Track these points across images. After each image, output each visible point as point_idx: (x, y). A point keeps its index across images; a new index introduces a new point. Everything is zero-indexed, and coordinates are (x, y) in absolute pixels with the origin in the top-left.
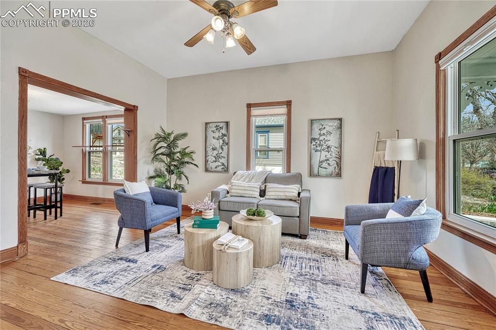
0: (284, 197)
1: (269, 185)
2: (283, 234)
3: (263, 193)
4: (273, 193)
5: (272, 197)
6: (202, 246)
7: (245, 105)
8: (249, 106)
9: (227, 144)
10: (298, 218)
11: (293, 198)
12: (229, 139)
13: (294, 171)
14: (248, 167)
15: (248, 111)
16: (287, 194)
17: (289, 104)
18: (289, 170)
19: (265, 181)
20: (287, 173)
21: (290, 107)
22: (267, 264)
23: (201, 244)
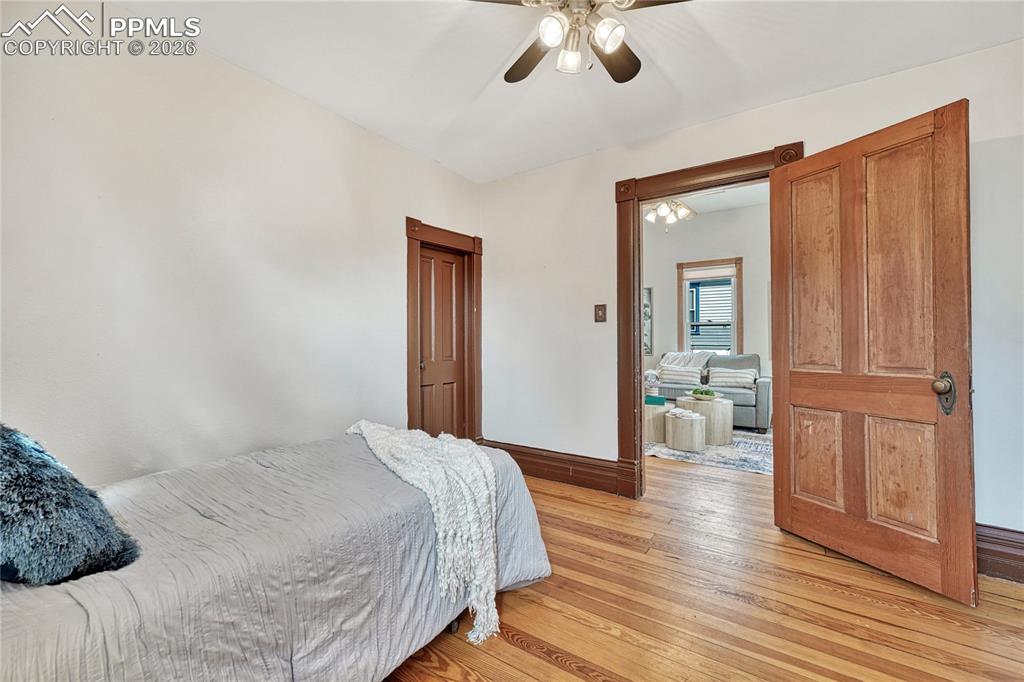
0: (735, 384)
1: (713, 370)
2: (735, 428)
3: (705, 380)
4: (720, 379)
5: (718, 384)
6: (654, 419)
7: (675, 266)
8: (680, 266)
9: (650, 317)
10: (754, 408)
11: (747, 386)
12: (652, 311)
13: (748, 351)
14: (681, 348)
15: (678, 273)
16: (739, 380)
17: (738, 262)
18: (741, 350)
19: (707, 365)
20: (738, 354)
21: (741, 266)
22: (719, 442)
23: (651, 417)
